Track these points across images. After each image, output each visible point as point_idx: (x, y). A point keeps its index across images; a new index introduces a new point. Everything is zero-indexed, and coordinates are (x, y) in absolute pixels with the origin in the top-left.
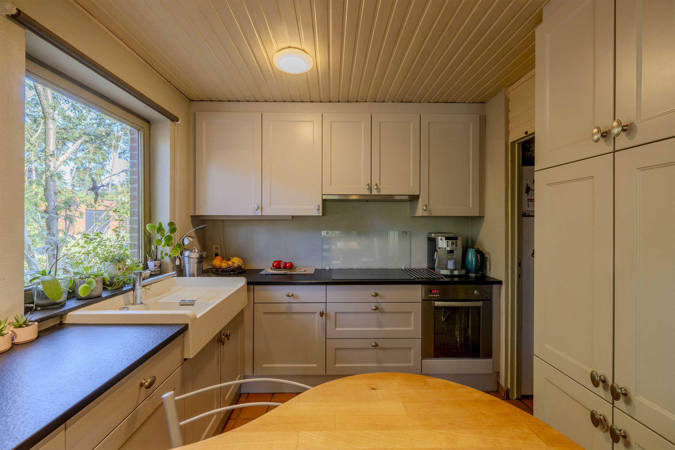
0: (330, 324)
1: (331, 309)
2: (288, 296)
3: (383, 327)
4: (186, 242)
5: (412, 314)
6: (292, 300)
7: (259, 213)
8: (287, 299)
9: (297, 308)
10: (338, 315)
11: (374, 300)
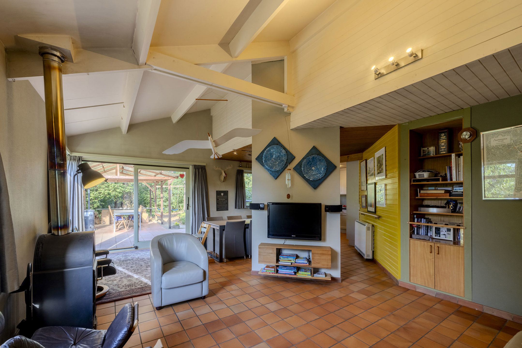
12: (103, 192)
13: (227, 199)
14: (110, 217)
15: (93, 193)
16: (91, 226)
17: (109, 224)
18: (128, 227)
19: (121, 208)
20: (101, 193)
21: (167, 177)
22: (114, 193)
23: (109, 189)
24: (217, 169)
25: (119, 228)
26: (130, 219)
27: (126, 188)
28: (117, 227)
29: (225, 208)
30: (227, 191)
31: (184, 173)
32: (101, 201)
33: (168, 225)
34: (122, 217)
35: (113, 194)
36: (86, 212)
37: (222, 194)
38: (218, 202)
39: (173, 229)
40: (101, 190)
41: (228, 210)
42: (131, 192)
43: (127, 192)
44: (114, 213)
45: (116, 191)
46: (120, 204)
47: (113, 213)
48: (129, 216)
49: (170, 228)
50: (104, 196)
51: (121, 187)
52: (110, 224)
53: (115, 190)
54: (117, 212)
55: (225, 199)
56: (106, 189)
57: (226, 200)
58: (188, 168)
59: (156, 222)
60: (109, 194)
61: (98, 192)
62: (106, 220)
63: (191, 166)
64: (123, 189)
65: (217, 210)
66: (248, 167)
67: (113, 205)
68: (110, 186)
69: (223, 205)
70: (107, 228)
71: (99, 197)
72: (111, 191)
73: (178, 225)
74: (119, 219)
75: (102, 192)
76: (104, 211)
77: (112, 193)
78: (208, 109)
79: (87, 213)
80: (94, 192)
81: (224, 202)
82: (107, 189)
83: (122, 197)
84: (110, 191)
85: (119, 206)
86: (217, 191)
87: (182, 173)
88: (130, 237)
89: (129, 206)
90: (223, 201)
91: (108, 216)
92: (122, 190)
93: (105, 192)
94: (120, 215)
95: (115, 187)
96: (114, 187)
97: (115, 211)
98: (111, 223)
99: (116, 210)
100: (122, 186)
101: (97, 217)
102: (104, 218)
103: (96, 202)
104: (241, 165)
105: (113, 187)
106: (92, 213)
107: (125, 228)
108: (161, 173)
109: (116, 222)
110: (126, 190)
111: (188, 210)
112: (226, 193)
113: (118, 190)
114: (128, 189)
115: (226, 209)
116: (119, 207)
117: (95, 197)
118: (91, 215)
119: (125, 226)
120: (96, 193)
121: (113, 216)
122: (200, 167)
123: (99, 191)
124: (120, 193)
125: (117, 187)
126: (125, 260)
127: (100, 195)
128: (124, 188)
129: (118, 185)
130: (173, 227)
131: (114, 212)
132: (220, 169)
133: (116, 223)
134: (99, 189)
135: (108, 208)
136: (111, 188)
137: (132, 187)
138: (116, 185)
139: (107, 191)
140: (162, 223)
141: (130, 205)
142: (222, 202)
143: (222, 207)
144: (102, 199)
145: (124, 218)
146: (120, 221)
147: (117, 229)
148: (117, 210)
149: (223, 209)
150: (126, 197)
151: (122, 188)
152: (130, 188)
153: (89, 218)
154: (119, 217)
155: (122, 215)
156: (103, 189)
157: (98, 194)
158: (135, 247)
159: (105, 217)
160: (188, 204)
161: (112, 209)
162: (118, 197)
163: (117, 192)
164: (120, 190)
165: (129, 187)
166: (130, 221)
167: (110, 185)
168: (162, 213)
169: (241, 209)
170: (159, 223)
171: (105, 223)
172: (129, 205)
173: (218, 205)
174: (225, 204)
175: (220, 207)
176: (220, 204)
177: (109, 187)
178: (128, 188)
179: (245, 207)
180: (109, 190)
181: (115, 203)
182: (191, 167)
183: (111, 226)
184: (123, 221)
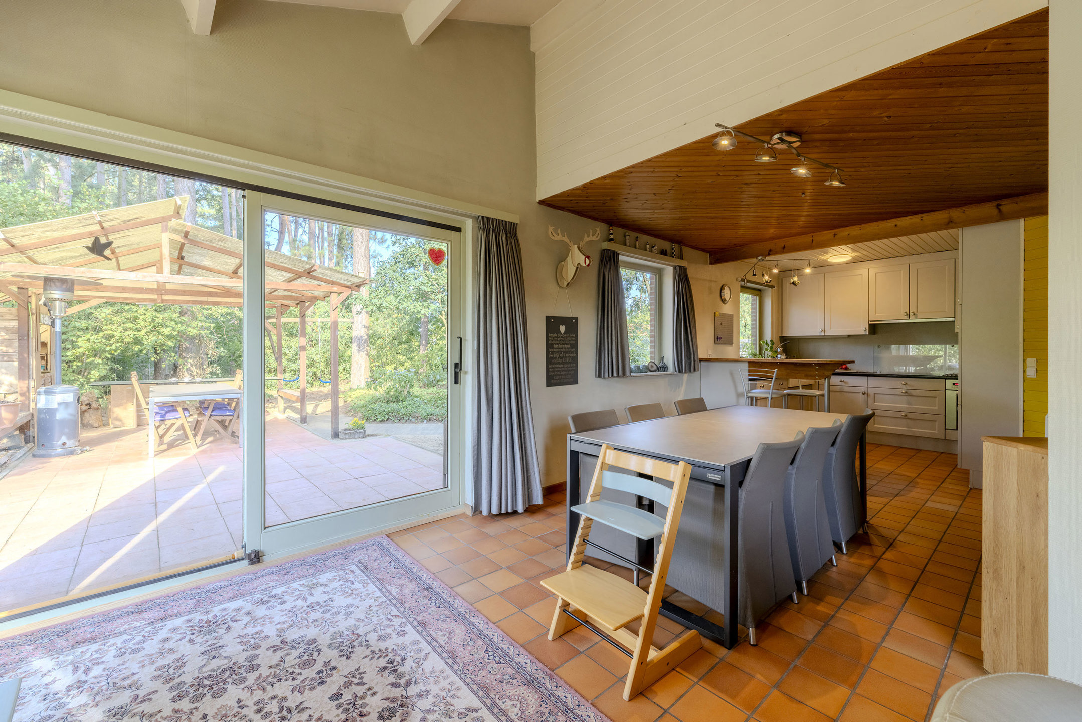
0: (870, 400)
1: (871, 391)
2: (841, 381)
3: (911, 404)
4: (779, 350)
5: (937, 398)
6: (843, 384)
7: (823, 334)
8: (841, 383)
9: (846, 389)
10: (876, 395)
11: (904, 387)
12: (117, 335)
13: (575, 346)
14: (139, 405)
15: (88, 337)
16: (64, 439)
17: (135, 426)
18: (198, 438)
19: (174, 379)
20: (113, 336)
21: (328, 285)
22: (153, 338)
23: (138, 327)
24: (557, 238)
25: (167, 439)
26: (208, 413)
27: (188, 326)
28: (162, 437)
29: (569, 376)
30: (576, 319)
31: (443, 247)
32: (114, 360)
33: (328, 427)
34: (180, 409)
35: (150, 341)
36: (47, 392)
37: (562, 329)
38: (552, 356)
39: (348, 440)
40: (111, 330)
41: (577, 383)
42: (203, 337)
43: (191, 334)
44: (151, 394)
45: (160, 333)
46: (170, 369)
47: (146, 395)
48: (202, 402)
49: (336, 435)
50: (121, 346)
51: (173, 323)
52: (139, 425)
53: (155, 329)
54: (161, 393)
55: (569, 346)
56: (127, 325)
57: (574, 350)
58: (458, 230)
59: (281, 416)
60: (137, 341)
61: (101, 334)
62: (126, 414)
63: (471, 220)
64: (179, 327)
65: (549, 384)
66: (628, 244)
67: (150, 370)
68: (142, 317)
69: (566, 365)
70: (126, 442)
71: (108, 349)
72: (143, 332)
73: (363, 428)
74: (168, 415)
75: (114, 333)
76: (117, 388)
77: (146, 337)
78: (523, 27)
79: (50, 397)
80: (90, 335)
81: (567, 355)
82: (132, 325)
83: (177, 350)
84: (139, 333)
85: (168, 373)
86: (548, 319)
87: (437, 245)
88: (210, 478)
89: (197, 373)
90: (565, 353)
91: (130, 404)
92: (179, 329)
93: (127, 333)
94: (173, 402)
95: (157, 321)
96: (153, 321)
97: (153, 388)
98: (141, 423)
99: (157, 384)
100: (177, 320)
101: (94, 405)
102: (118, 411)
103: (98, 364)
104: (611, 236)
105: (150, 320)
106: (70, 398)
107: (188, 439)
108: (309, 273)
109: (157, 424)
110: (189, 329)
111: (457, 385)
112: (572, 324)
113: (167, 331)
114: (194, 328)
115: (572, 380)
116: (167, 376)
117: (93, 348)
118: (66, 404)
119: (190, 433)
120: (95, 337)
121: (148, 404)
122: (502, 227)
123: (106, 333)
124: (170, 337)
125: (161, 321)
126: (206, 671)
127: (111, 345)
128: (182, 324)
129: (166, 315)
130: (347, 431)
131: (152, 391)
132: (566, 239)
133: (157, 427)
134: (107, 325)
135: (129, 379)
136: (143, 324)
137: (205, 322)
138: (158, 315)
139: (132, 333)
140: (304, 420)
141: (200, 370)
142: (561, 356)
143: (562, 373)
144: (116, 354)
145: (185, 409)
146: (173, 421)
147: (161, 443)
148: (161, 384)
149: (565, 380)
150: (187, 348)
151: (177, 324)
152: (200, 325)
153: (59, 416)
154: (170, 408)
155: (177, 402)
156: (119, 326)
157: (104, 341)
158: (249, 555)
159: (118, 405)
160: (458, 361)
161: (141, 382)
162: (163, 350)
163: (163, 335)
164: (170, 329)
165: (196, 324)
166: (206, 418)
167: (141, 315)
168: (303, 391)
169: (613, 379)
170: (294, 420)
171: (123, 424)
172: (197, 371)
173: (550, 366)
174: (570, 363)
175: (555, 373)
176: (557, 361)
177: (138, 321)
178: (194, 324)
179: (628, 373)
180: (137, 329)
181: (157, 365)
182: (469, 226)
183: (141, 434)
184: (181, 419)
